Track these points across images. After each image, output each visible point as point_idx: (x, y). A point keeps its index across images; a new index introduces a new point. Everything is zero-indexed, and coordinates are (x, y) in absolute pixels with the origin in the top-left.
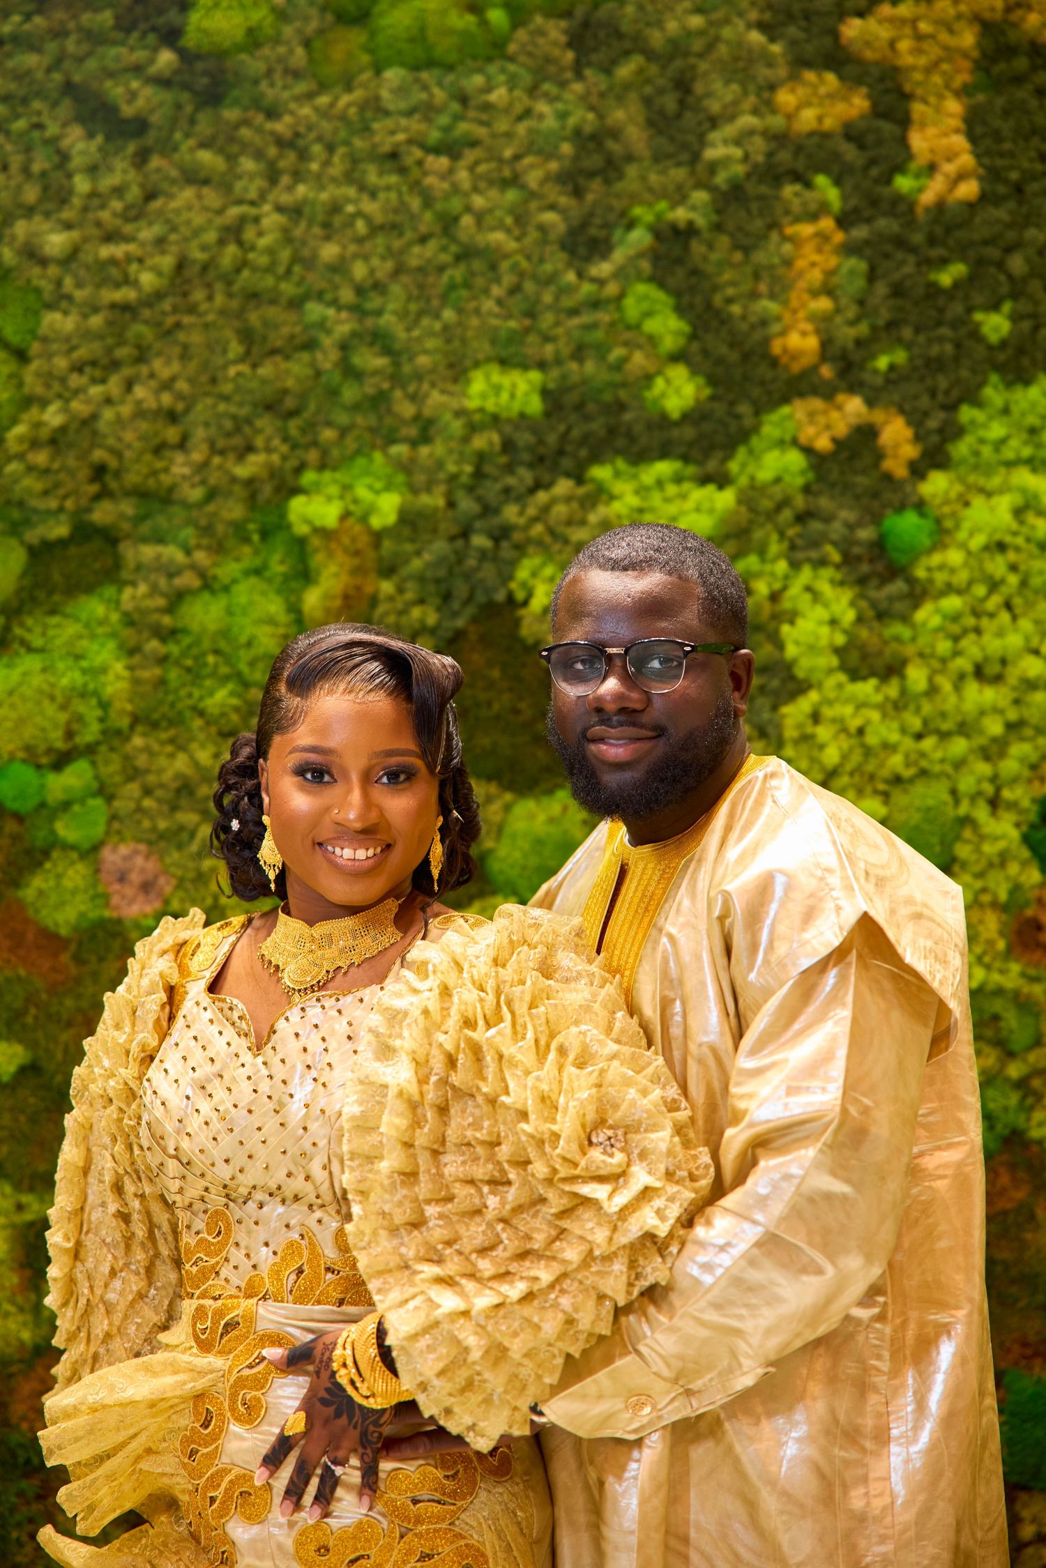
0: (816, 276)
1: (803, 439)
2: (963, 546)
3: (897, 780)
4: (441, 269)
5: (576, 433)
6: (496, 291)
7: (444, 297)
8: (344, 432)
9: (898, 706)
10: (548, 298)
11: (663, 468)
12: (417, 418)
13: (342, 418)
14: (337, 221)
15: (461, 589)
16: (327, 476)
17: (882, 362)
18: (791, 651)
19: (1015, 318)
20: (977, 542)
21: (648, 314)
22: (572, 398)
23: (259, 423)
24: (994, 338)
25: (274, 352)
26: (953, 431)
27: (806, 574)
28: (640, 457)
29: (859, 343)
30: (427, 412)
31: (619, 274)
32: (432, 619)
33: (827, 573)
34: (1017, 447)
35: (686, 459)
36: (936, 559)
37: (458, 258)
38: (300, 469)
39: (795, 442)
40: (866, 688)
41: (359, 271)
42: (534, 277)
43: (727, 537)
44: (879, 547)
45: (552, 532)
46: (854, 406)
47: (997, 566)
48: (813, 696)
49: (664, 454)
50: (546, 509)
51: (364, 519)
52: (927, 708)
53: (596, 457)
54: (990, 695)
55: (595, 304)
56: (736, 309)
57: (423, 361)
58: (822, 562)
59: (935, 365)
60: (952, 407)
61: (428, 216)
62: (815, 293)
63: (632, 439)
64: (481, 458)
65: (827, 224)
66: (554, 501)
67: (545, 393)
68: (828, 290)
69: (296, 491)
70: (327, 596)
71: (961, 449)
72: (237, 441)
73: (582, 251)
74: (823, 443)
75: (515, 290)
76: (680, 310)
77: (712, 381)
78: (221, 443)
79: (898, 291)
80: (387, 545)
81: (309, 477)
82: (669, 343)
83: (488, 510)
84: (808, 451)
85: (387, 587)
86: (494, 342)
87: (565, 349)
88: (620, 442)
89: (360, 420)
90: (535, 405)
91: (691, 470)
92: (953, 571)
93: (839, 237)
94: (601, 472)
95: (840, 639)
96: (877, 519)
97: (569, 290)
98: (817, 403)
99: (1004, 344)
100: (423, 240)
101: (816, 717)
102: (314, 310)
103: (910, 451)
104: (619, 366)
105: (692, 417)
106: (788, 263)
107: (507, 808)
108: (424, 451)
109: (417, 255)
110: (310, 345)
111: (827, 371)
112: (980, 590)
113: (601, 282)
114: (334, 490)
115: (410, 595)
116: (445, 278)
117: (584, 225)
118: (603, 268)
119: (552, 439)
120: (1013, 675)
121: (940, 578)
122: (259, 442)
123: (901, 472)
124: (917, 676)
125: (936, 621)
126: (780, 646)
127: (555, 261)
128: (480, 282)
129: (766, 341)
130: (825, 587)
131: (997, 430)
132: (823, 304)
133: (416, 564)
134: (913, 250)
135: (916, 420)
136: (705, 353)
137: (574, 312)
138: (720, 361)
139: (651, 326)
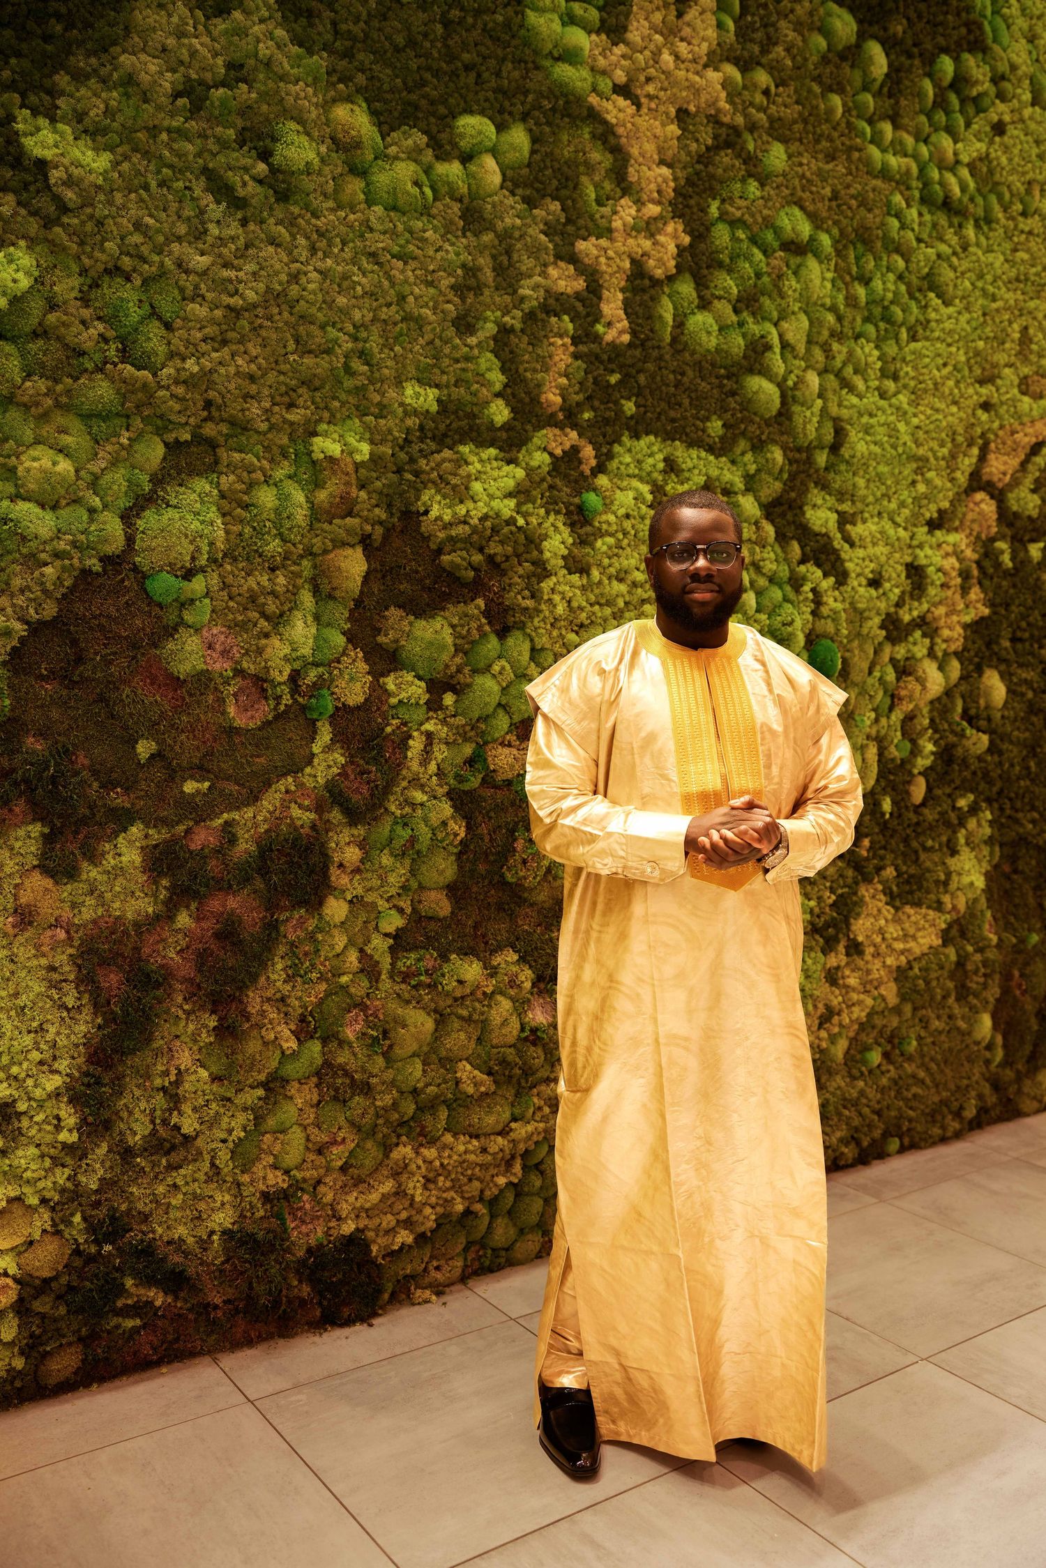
0: (562, 366)
1: (550, 448)
2: (614, 513)
3: (581, 626)
4: (395, 324)
5: (454, 425)
6: (421, 341)
7: (396, 338)
8: (343, 404)
9: (583, 588)
10: (447, 350)
11: (492, 452)
12: (379, 404)
13: (343, 396)
14: (345, 284)
15: (398, 503)
16: (332, 428)
17: (586, 416)
18: (547, 555)
19: (637, 406)
20: (622, 512)
21: (489, 370)
22: (452, 407)
23: (300, 391)
24: (629, 413)
25: (310, 352)
26: (610, 456)
27: (552, 517)
28: (482, 444)
29: (578, 404)
30: (385, 401)
31: (479, 344)
32: (384, 516)
33: (561, 517)
34: (633, 470)
35: (501, 449)
36: (604, 517)
37: (404, 319)
38: (320, 420)
39: (545, 449)
40: (575, 578)
41: (357, 315)
42: (441, 338)
43: (519, 492)
44: (581, 509)
45: (441, 477)
46: (574, 435)
47: (627, 524)
48: (554, 579)
49: (492, 445)
50: (439, 465)
51: (351, 454)
52: (597, 591)
53: (462, 442)
54: (623, 588)
55: (467, 359)
56: (528, 375)
57: (386, 371)
58: (558, 512)
59: (607, 422)
60: (611, 444)
61: (392, 292)
62: (561, 375)
63: (479, 435)
64: (408, 431)
65: (568, 341)
66: (444, 460)
67: (439, 401)
68: (566, 376)
69: (315, 434)
70: (331, 495)
71: (613, 465)
72: (286, 399)
73: (463, 329)
74: (558, 452)
75: (431, 342)
76: (503, 370)
77: (513, 410)
78: (278, 399)
79: (595, 382)
80: (362, 471)
81: (323, 427)
82: (498, 387)
83: (412, 460)
84: (551, 454)
85: (363, 494)
86: (418, 368)
87: (453, 381)
88: (474, 434)
89: (351, 399)
90: (434, 408)
91: (502, 455)
92: (609, 524)
93: (572, 349)
94: (465, 449)
95: (566, 552)
96: (579, 494)
97: (455, 348)
98: (557, 431)
99: (632, 417)
100: (389, 305)
101: (553, 590)
102: (332, 332)
103: (593, 462)
104: (475, 394)
105: (506, 427)
106: (550, 357)
107: (411, 624)
108: (382, 422)
109: (384, 313)
110: (328, 352)
111: (561, 416)
112: (620, 536)
113: (471, 348)
114: (336, 436)
115: (374, 502)
116: (398, 329)
117: (466, 316)
118: (473, 341)
119: (442, 427)
120: (630, 578)
121: (605, 527)
122: (301, 401)
123: (588, 472)
124: (595, 574)
125: (605, 548)
126: (541, 552)
127: (451, 332)
128: (414, 334)
129: (538, 395)
130: (560, 525)
131: (628, 459)
132: (564, 381)
133: (378, 484)
134: (602, 362)
135: (597, 448)
136: (514, 395)
137: (457, 361)
138: (521, 401)
139: (489, 376)
